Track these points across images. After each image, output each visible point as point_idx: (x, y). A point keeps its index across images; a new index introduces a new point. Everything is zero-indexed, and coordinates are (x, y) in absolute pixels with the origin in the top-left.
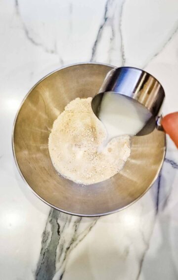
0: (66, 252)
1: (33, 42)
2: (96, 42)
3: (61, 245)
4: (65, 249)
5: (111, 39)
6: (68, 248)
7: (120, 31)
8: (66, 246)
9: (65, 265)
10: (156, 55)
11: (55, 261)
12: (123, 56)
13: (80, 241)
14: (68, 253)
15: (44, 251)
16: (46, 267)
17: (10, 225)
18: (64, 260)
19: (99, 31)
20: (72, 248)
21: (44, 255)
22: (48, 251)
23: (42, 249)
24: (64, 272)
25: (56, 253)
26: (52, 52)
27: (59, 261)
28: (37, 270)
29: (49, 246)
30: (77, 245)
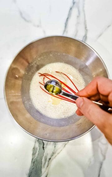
0: (49, 161)
1: (25, 20)
2: (68, 19)
3: (45, 156)
4: (48, 159)
5: (78, 17)
6: (50, 159)
7: (84, 11)
8: (48, 157)
9: (48, 170)
10: (109, 26)
11: (41, 167)
12: (86, 27)
13: (58, 154)
14: (50, 161)
15: (33, 160)
16: (35, 171)
17: (11, 143)
18: (48, 166)
19: (70, 11)
20: (53, 159)
21: (34, 163)
22: (36, 161)
23: (32, 159)
24: (47, 174)
25: (42, 161)
26: (38, 26)
27: (44, 167)
28: (29, 173)
29: (37, 157)
30: (56, 156)
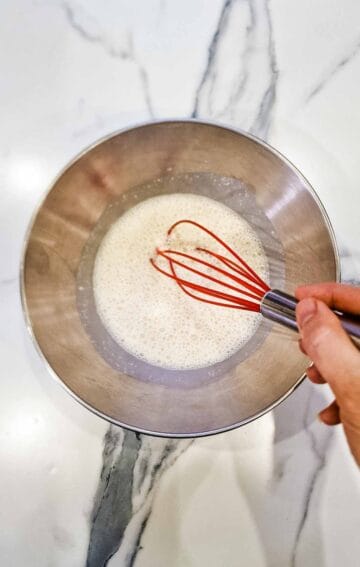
0: (153, 475)
1: (83, 34)
2: (217, 34)
3: (143, 460)
4: (151, 468)
5: (249, 29)
6: (158, 467)
7: (268, 11)
8: (153, 462)
9: (153, 501)
10: (343, 63)
11: (131, 492)
12: (273, 64)
13: (183, 451)
14: (158, 475)
15: (107, 472)
16: (113, 504)
17: (37, 421)
18: (150, 489)
19: (223, 12)
20: (167, 467)
21: (108, 479)
22: (116, 472)
23: (104, 468)
24: (149, 513)
25: (132, 475)
26: (124, 56)
27: (140, 492)
28: (94, 511)
29: (119, 462)
30: (176, 459)
